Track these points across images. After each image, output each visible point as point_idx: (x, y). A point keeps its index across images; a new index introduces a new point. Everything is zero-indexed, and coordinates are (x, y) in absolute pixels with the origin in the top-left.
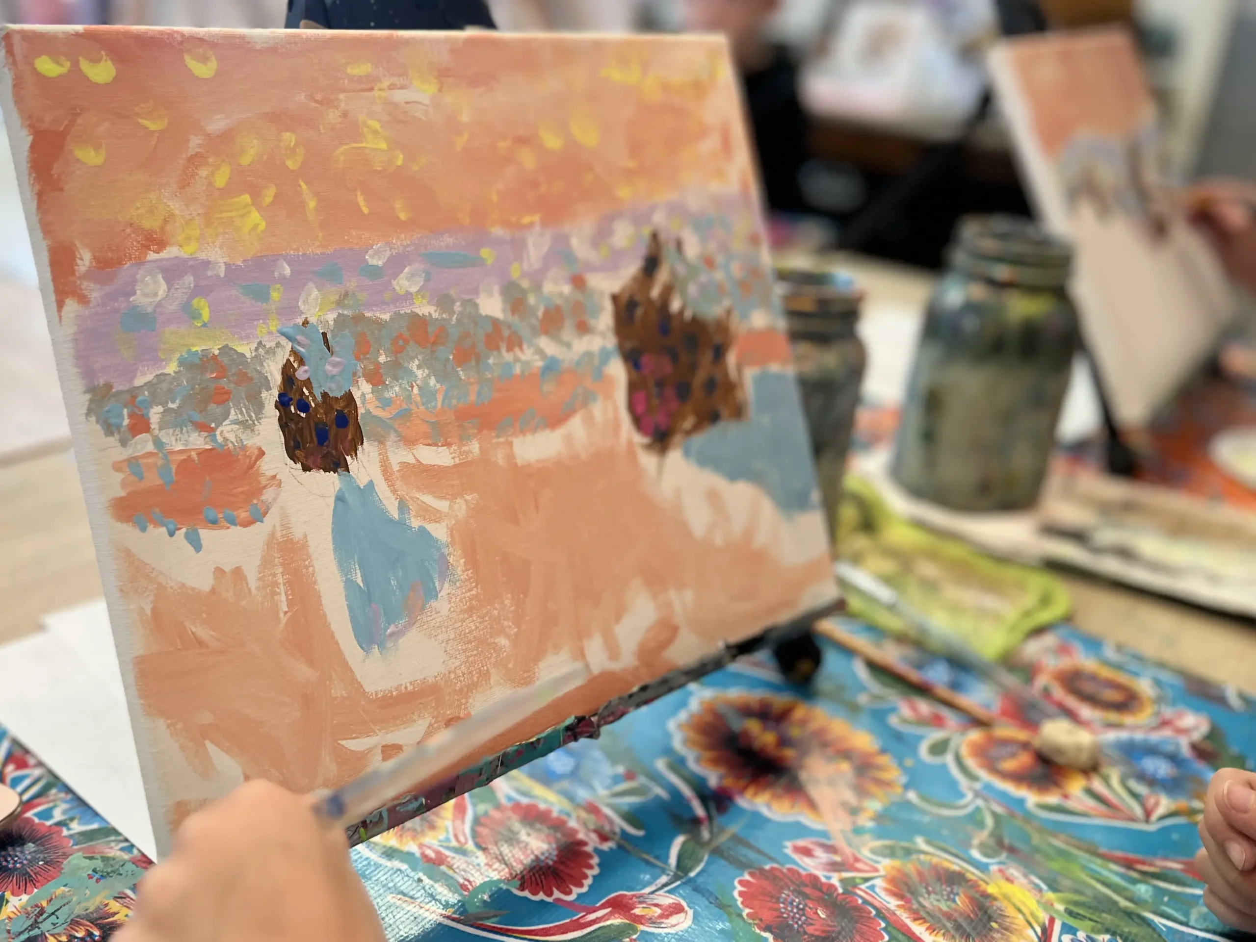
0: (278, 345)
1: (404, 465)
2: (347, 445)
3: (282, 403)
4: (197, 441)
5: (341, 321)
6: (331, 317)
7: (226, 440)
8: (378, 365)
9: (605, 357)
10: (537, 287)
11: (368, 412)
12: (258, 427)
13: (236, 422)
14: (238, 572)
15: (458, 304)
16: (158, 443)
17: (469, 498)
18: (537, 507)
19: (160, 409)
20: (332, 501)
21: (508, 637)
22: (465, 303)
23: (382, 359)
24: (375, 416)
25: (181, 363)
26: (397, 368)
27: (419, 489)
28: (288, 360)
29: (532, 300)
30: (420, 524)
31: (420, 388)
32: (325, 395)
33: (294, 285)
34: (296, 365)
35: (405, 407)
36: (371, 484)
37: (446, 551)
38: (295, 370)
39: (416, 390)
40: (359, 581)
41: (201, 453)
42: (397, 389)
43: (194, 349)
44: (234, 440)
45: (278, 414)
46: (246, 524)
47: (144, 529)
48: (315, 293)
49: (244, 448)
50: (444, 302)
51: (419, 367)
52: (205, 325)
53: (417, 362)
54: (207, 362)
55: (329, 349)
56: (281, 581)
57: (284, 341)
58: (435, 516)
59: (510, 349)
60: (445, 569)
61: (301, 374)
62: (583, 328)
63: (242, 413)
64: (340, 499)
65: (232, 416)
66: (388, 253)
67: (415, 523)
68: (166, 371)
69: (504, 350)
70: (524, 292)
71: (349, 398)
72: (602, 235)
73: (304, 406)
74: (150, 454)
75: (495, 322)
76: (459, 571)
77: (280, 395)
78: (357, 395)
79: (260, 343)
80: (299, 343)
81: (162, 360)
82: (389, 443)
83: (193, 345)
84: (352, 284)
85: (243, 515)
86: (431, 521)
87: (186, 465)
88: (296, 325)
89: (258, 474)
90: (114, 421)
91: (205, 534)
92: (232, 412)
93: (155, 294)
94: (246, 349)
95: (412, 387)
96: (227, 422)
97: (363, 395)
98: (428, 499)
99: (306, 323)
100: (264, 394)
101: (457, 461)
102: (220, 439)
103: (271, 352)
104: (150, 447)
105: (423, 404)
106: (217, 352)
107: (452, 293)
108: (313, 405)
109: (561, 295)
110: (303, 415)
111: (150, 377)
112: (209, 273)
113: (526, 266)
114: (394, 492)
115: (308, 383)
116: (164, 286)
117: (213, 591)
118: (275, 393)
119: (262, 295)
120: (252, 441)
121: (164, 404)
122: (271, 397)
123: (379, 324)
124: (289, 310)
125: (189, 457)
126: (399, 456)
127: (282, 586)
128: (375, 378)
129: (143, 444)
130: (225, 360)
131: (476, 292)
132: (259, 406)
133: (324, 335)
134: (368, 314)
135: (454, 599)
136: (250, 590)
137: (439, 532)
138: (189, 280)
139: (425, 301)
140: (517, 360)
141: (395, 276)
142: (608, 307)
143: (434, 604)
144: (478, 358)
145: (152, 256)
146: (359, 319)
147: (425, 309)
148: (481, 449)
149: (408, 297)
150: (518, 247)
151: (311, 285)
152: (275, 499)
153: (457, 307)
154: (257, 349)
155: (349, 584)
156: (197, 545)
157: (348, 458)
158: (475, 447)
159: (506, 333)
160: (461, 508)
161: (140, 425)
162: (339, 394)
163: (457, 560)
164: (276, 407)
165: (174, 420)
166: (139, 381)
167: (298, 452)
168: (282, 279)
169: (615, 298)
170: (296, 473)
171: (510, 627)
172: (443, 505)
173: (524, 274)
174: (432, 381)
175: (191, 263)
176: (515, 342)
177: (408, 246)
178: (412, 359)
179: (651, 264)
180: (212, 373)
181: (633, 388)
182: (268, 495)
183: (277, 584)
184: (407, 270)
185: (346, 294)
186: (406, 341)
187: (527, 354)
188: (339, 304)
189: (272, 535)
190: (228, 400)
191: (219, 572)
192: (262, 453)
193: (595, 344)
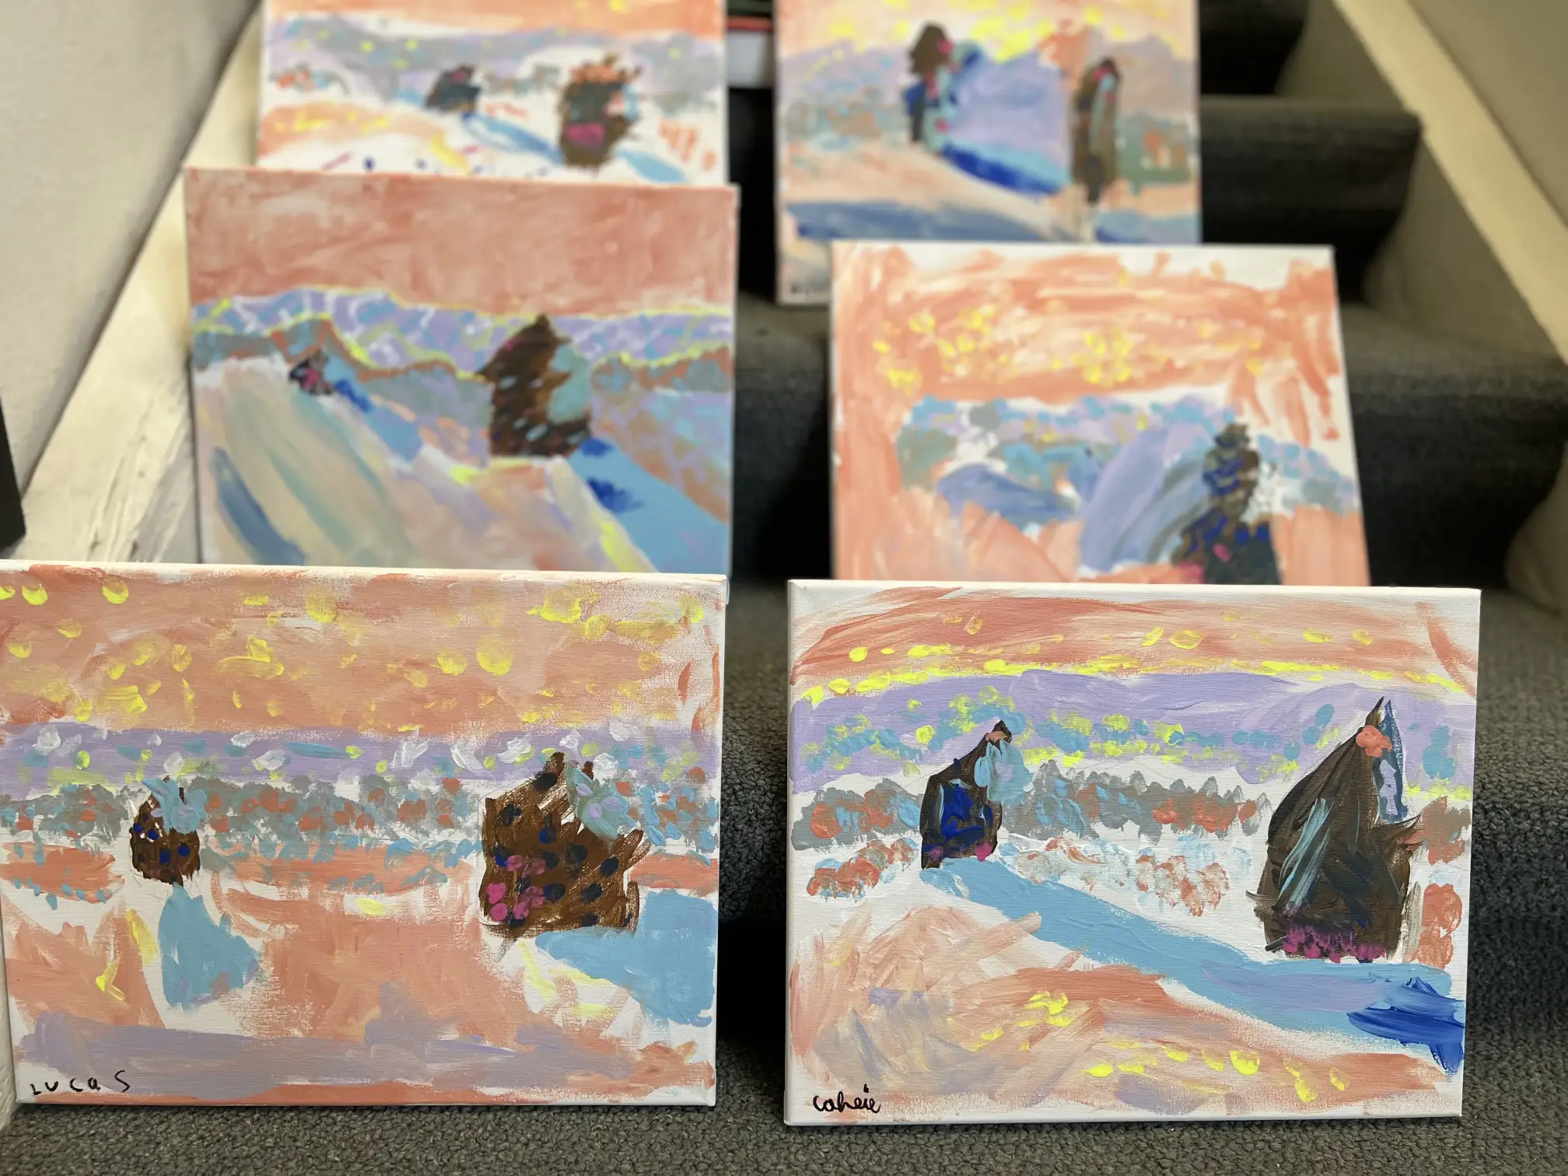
0: (140, 790)
1: (233, 892)
2: (185, 867)
3: (135, 830)
4: (65, 842)
5: (198, 783)
6: (190, 778)
7: (87, 845)
8: (225, 819)
9: (465, 848)
10: (403, 783)
11: (208, 848)
12: (113, 842)
13: (95, 835)
14: (80, 930)
15: (314, 785)
16: (36, 837)
17: (288, 926)
18: (356, 950)
19: (42, 817)
20: (163, 903)
21: (303, 1031)
22: (319, 784)
23: (230, 814)
24: (215, 854)
25: (62, 791)
26: (243, 823)
27: (243, 910)
28: (146, 802)
29: (393, 791)
30: (239, 934)
31: (260, 840)
32: (173, 831)
33: (164, 751)
34: (152, 806)
35: (243, 851)
36: (200, 899)
37: (257, 959)
38: (151, 810)
39: (256, 841)
40: (176, 959)
41: (67, 850)
42: (239, 837)
43: (74, 783)
44: (93, 846)
45: (131, 836)
46: (91, 901)
47: (18, 887)
48: (180, 759)
49: (99, 853)
50: (301, 781)
51: (263, 825)
52: (84, 769)
53: (262, 821)
54: (82, 792)
55: (183, 799)
56: (112, 943)
57: (145, 789)
58: (255, 933)
59: (360, 825)
60: (254, 969)
61: (155, 814)
62: (446, 822)
63: (102, 831)
64: (169, 902)
65: (95, 830)
66: (252, 740)
67: (234, 933)
68: (51, 794)
69: (353, 826)
70: (387, 785)
71: (194, 837)
72: (491, 748)
73: (152, 833)
74: (29, 843)
75: (349, 804)
76: (267, 974)
77: (134, 825)
78: (201, 835)
79: (125, 788)
80: (158, 792)
81: (48, 787)
82: (221, 874)
83: (73, 781)
84: (214, 758)
85: (91, 895)
86: (248, 934)
87: (54, 855)
88: (159, 780)
89: (107, 872)
90: (8, 818)
91: (60, 899)
92: (96, 828)
93: (52, 745)
94: (114, 790)
95: (254, 839)
96: (90, 834)
97: (207, 836)
98: (251, 920)
99: (167, 779)
100: (122, 822)
101: (284, 898)
102: (82, 844)
103: (134, 795)
104: (31, 839)
105: (261, 852)
106: (91, 788)
107: (310, 776)
108: (161, 835)
109: (428, 792)
110: (152, 841)
111: (38, 796)
112: (94, 736)
113: (393, 764)
114: (220, 908)
115: (160, 820)
116: (59, 741)
117: (60, 935)
118: (132, 822)
119: (135, 755)
120: (105, 850)
121: (45, 815)
122: (127, 825)
123: (233, 789)
124: (154, 768)
125: (57, 851)
126: (228, 884)
127: (112, 947)
128: (221, 827)
129: (25, 836)
130: (95, 794)
131: (335, 779)
132: (117, 829)
133: (181, 790)
134: (223, 780)
135: (257, 992)
136: (87, 941)
137: (255, 944)
138: (78, 738)
139: (281, 778)
140: (365, 836)
141: (257, 756)
142: (482, 808)
143: (238, 990)
144: (324, 828)
145: (53, 720)
146: (214, 782)
147: (277, 783)
148: (310, 896)
149: (266, 773)
150: (389, 749)
151: (177, 754)
152: (117, 891)
153: (312, 787)
154: (122, 791)
155: (167, 959)
156: (54, 906)
157: (184, 877)
158: (304, 892)
159: (358, 814)
160: (280, 931)
161: (25, 824)
162: (185, 832)
163: (267, 968)
164: (130, 831)
165: (49, 825)
166: (29, 798)
167: (142, 864)
168: (153, 747)
169: (490, 803)
170: (137, 877)
171: (306, 1024)
172: (264, 927)
173: (389, 771)
174: (274, 837)
175: (82, 727)
176: (366, 821)
177: (273, 735)
178: (259, 818)
179: (546, 780)
180: (85, 800)
181: (489, 879)
182: (112, 887)
183: (108, 943)
184: (268, 753)
185: (207, 764)
186: (256, 806)
187: (377, 833)
188: (200, 770)
189: (111, 913)
190: (94, 820)
191: (67, 925)
192: (112, 859)
193: (458, 837)
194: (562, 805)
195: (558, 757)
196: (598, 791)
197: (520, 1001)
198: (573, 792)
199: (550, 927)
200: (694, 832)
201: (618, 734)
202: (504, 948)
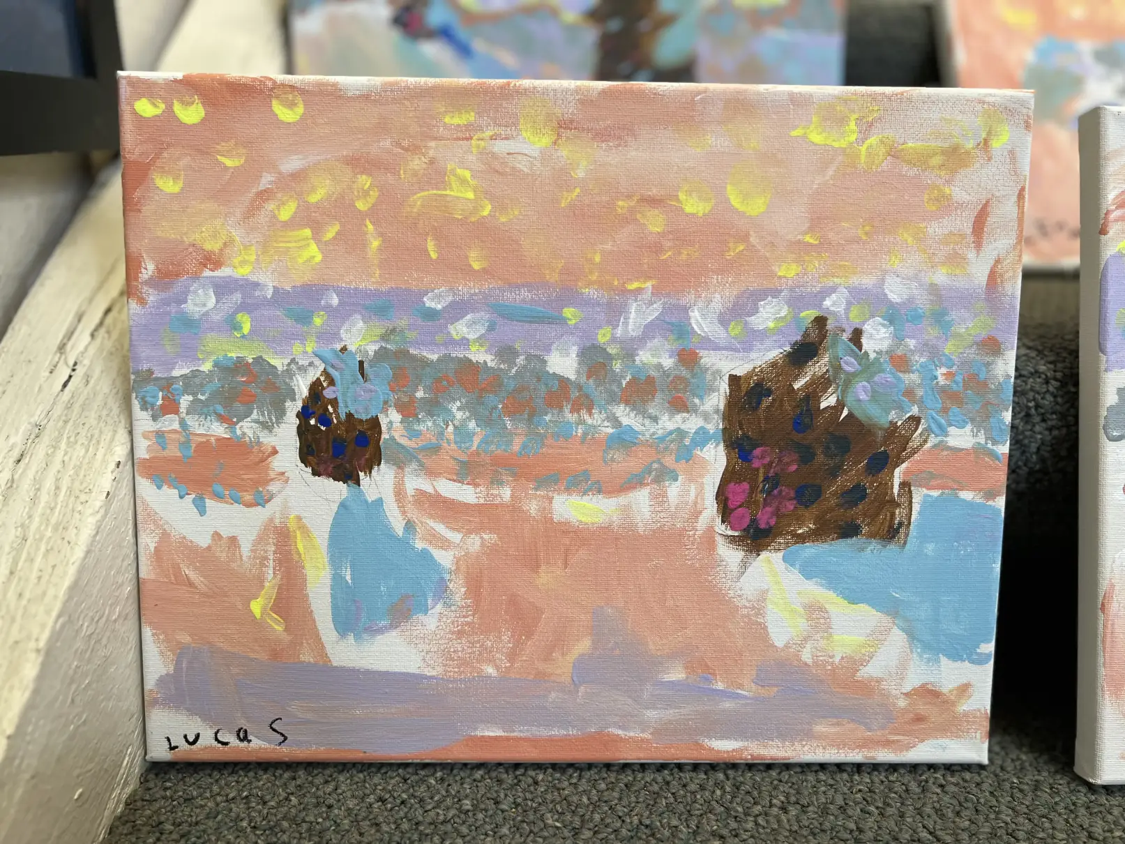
0: (311, 364)
1: (420, 493)
2: (363, 461)
3: (304, 415)
4: (218, 430)
5: (381, 355)
6: (372, 349)
7: (244, 434)
8: (412, 399)
9: (702, 438)
10: (629, 354)
11: (393, 438)
12: (276, 430)
13: (257, 421)
14: (233, 540)
15: (522, 357)
16: (183, 423)
17: (486, 537)
18: (566, 565)
19: (191, 398)
20: (335, 507)
21: (497, 668)
22: (529, 358)
23: (420, 394)
24: (398, 444)
25: (216, 364)
26: (434, 406)
27: (431, 516)
28: (318, 379)
29: (617, 366)
30: (425, 546)
31: (456, 427)
32: (349, 415)
33: (339, 315)
34: (325, 384)
35: (434, 441)
36: (379, 502)
37: (447, 577)
38: (323, 388)
39: (451, 428)
40: (348, 578)
41: (219, 440)
42: (430, 424)
43: (230, 355)
44: (251, 436)
45: (298, 422)
46: (248, 505)
47: (159, 487)
48: (361, 324)
49: (259, 443)
50: (506, 353)
51: (459, 409)
52: (243, 336)
53: (458, 404)
54: (239, 366)
55: (363, 375)
56: (271, 557)
57: (317, 362)
58: (445, 544)
59: (576, 409)
60: (442, 590)
61: (328, 393)
62: (679, 405)
63: (263, 415)
64: (343, 505)
65: (255, 415)
66: (451, 298)
67: (419, 545)
68: (201, 369)
69: (567, 410)
70: (610, 357)
71: (375, 423)
72: (739, 310)
73: (324, 419)
74: (175, 431)
75: (563, 381)
76: (457, 598)
77: (303, 408)
78: (384, 422)
79: (293, 361)
80: (333, 366)
81: (199, 359)
82: (407, 470)
83: (230, 351)
84: (403, 323)
85: (248, 497)
86: (436, 547)
87: (205, 448)
88: (334, 351)
89: (268, 468)
90: (149, 399)
91: (209, 503)
92: (255, 411)
93: (204, 305)
94: (279, 363)
95: (447, 426)
96: (249, 419)
97: (391, 422)
98: (440, 528)
99: (344, 349)
100: (288, 404)
101: (482, 501)
102: (239, 432)
103: (302, 369)
104: (176, 426)
105: (456, 443)
106: (250, 361)
107: (517, 346)
108: (335, 421)
109: (659, 366)
110: (323, 428)
111: (186, 371)
112: (257, 293)
113: (619, 332)
114: (404, 513)
115: (334, 402)
116: (213, 300)
117: (209, 548)
118: (299, 404)
119: (304, 318)
120: (267, 440)
121: (194, 394)
122: (293, 408)
123: (425, 363)
124: (328, 335)
125: (208, 441)
126: (415, 483)
127: (271, 562)
128: (408, 411)
129: (170, 423)
130: (256, 369)
131: (548, 350)
132: (281, 413)
133: (361, 363)
134: (412, 351)
135: (445, 619)
136: (241, 556)
137: (445, 558)
138: (237, 297)
139: (483, 349)
140: (581, 422)
141: (456, 319)
142: (724, 387)
143: (421, 617)
144: (533, 412)
145: (207, 273)
146: (403, 354)
147: (480, 355)
148: (512, 496)
149: (464, 342)
150: (615, 312)
151: (358, 317)
152: (279, 492)
153: (521, 360)
154: (289, 364)
155: (337, 579)
156: (202, 512)
157: (361, 474)
158: (506, 493)
159: (574, 394)
160: (474, 543)
161: (170, 407)
162: (364, 417)
163: (458, 588)
164: (298, 416)
165: (198, 408)
166: (176, 373)
167: (310, 458)
168: (328, 309)
169: (734, 380)
170: (305, 475)
171: (501, 660)
172: (455, 537)
173: (614, 339)
174: (472, 425)
175: (241, 283)
176: (584, 403)
177: (475, 294)
178: (454, 400)
179: (803, 352)
180: (242, 377)
181: (729, 477)
182: (273, 487)
183: (266, 558)
184: (469, 317)
185: (394, 330)
186: (451, 384)
187: (596, 418)
188: (384, 338)
189: (271, 520)
190: (253, 402)
191: (217, 536)
192: (275, 452)
193: (692, 424)
194: (822, 384)
195: (820, 321)
196: (868, 367)
197: (761, 632)
198: (837, 368)
199: (801, 539)
200: (982, 419)
201: (895, 292)
202: (744, 565)
